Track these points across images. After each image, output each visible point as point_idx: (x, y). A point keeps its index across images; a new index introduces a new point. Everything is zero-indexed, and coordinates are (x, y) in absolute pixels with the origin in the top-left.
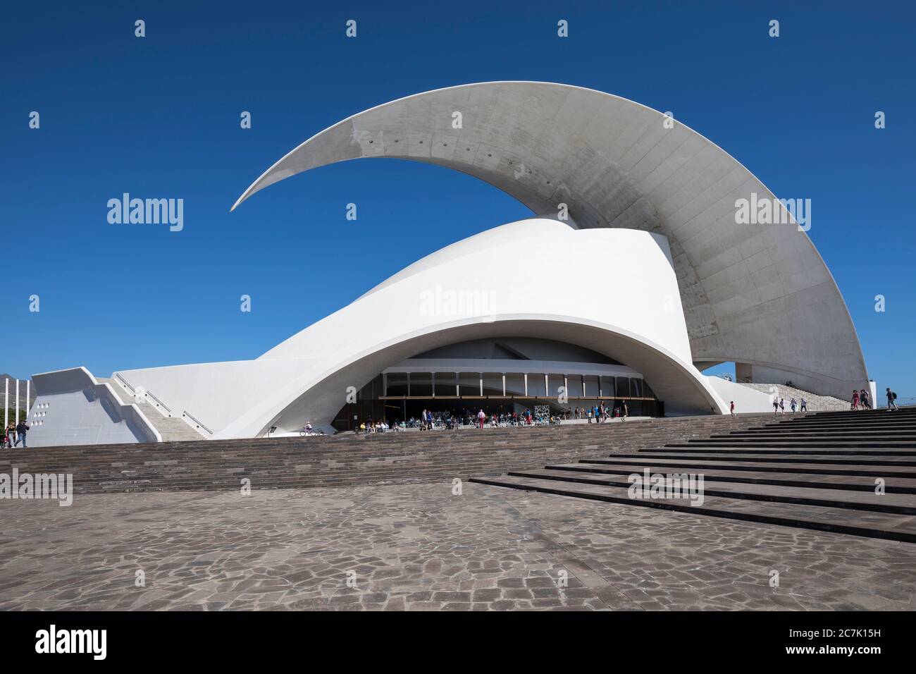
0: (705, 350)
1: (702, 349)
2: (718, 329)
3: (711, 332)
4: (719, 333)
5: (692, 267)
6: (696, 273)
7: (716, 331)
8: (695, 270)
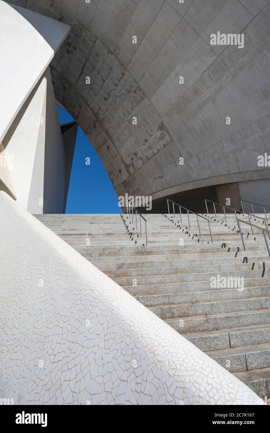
0: (161, 177)
1: (157, 176)
2: (169, 133)
3: (161, 143)
4: (172, 140)
5: (112, 54)
6: (119, 60)
7: (167, 138)
8: (117, 58)
